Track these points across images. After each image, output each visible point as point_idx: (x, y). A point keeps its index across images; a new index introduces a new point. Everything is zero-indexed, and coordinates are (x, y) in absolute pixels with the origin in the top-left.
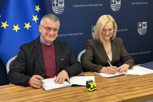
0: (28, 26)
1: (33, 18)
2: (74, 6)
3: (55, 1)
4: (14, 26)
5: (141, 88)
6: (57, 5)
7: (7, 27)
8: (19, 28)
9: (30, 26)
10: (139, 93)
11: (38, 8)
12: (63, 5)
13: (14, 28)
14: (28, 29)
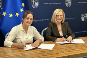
0: (17, 14)
1: (20, 10)
2: (44, 4)
3: (33, 1)
4: (10, 14)
5: (79, 50)
6: (34, 3)
7: (5, 15)
8: (12, 16)
9: (19, 15)
10: (77, 52)
11: (23, 5)
12: (38, 3)
13: (9, 15)
14: (17, 16)
